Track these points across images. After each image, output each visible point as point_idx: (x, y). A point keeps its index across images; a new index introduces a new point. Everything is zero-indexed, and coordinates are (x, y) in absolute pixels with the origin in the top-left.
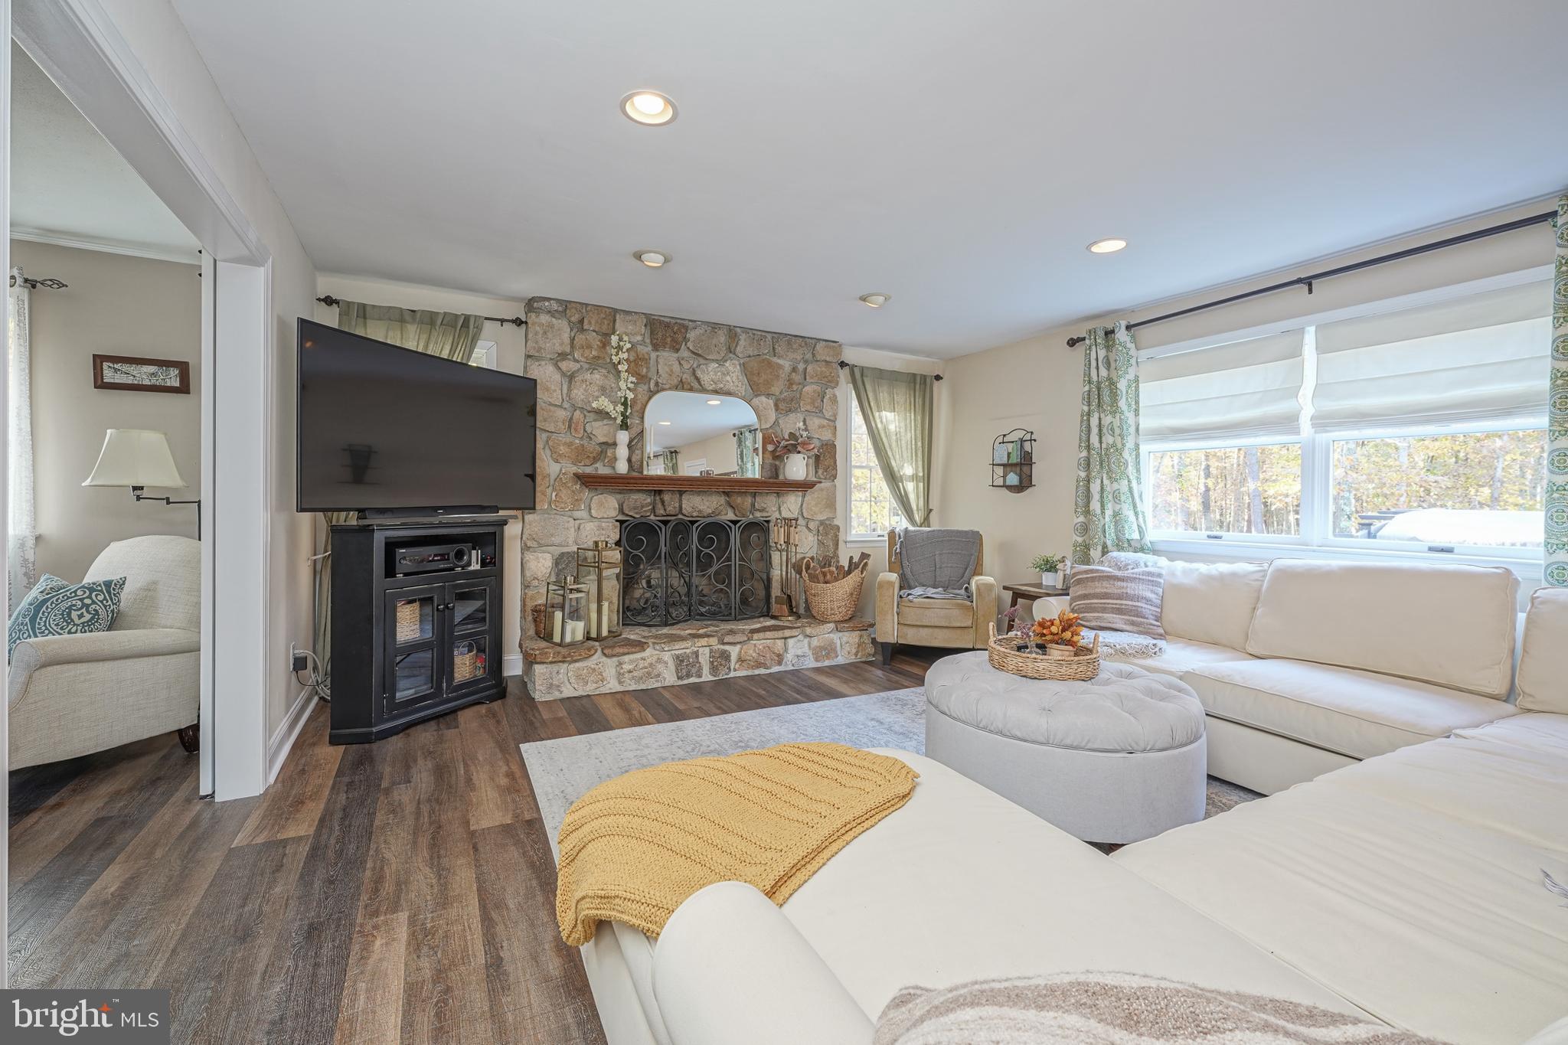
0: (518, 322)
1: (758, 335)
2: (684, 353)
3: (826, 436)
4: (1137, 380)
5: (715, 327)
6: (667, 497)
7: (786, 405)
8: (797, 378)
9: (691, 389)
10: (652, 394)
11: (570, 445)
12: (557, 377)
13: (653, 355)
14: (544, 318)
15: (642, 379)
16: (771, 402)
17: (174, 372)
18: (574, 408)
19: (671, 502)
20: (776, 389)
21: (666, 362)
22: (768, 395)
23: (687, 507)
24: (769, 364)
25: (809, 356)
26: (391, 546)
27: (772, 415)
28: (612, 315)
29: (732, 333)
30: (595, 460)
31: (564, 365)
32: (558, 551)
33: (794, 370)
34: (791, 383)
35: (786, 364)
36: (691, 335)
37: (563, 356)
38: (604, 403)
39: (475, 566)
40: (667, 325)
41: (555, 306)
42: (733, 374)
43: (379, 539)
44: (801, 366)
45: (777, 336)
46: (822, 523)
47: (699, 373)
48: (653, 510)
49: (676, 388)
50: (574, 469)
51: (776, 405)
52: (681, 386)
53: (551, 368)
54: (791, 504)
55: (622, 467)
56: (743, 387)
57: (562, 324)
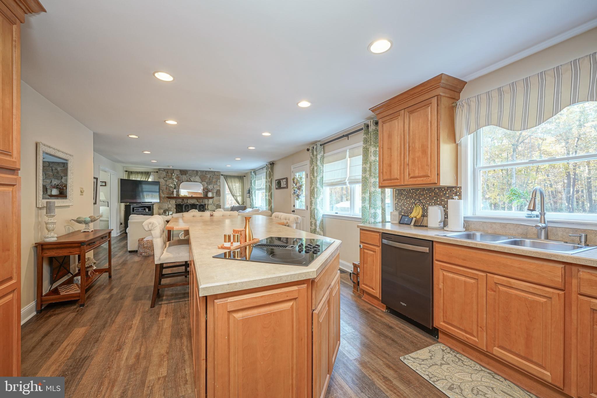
0: (157, 172)
1: (202, 172)
2: (187, 175)
3: (218, 188)
4: (255, 181)
5: (193, 171)
6: (184, 200)
7: (209, 183)
8: (212, 178)
9: (189, 182)
10: (181, 183)
11: (166, 192)
12: (164, 181)
13: (181, 176)
14: (161, 172)
15: (178, 180)
16: (206, 183)
17: (104, 183)
18: (167, 186)
19: (185, 201)
20: (207, 181)
21: (184, 177)
22: (205, 182)
23: (189, 202)
24: (205, 176)
25: (214, 174)
26: (133, 208)
27: (206, 185)
28: (173, 171)
29: (197, 171)
30: (171, 194)
31: (165, 179)
32: (164, 209)
33: (210, 177)
34: (210, 179)
35: (209, 176)
36: (189, 172)
37: (165, 177)
38: (171, 185)
39: (147, 211)
40: (184, 171)
41: (163, 170)
42: (198, 178)
43: (132, 207)
44: (212, 176)
45: (206, 171)
46: (217, 204)
47: (191, 179)
48: (182, 203)
49: (186, 181)
50: (167, 196)
51: (207, 183)
52: (187, 181)
53: (162, 179)
54: (211, 201)
55: (175, 195)
56: (200, 181)
57: (164, 172)
